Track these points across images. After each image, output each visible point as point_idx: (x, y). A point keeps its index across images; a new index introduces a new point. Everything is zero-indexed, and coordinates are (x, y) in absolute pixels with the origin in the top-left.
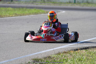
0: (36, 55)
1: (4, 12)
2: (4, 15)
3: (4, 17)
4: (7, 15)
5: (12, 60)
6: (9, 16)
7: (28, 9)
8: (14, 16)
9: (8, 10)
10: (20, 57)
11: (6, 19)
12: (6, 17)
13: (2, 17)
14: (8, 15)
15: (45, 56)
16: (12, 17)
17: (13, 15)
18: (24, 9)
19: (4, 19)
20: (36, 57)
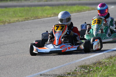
0: (83, 61)
1: (40, 13)
2: (41, 15)
3: (41, 18)
4: (44, 16)
5: (54, 68)
6: (47, 17)
7: (69, 7)
8: (53, 17)
9: (46, 10)
10: (63, 64)
11: (43, 20)
12: (44, 18)
13: (38, 19)
14: (46, 15)
15: (94, 61)
16: (50, 17)
17: (51, 15)
18: (65, 7)
19: (41, 20)
20: (83, 64)
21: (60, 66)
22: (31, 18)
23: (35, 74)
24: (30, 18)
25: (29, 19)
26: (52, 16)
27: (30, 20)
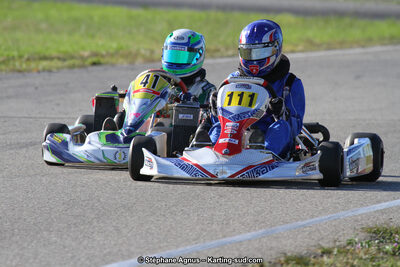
21: (300, 223)
22: (227, 49)
23: (208, 243)
24: (222, 50)
25: (219, 54)
26: (300, 48)
27: (222, 57)
